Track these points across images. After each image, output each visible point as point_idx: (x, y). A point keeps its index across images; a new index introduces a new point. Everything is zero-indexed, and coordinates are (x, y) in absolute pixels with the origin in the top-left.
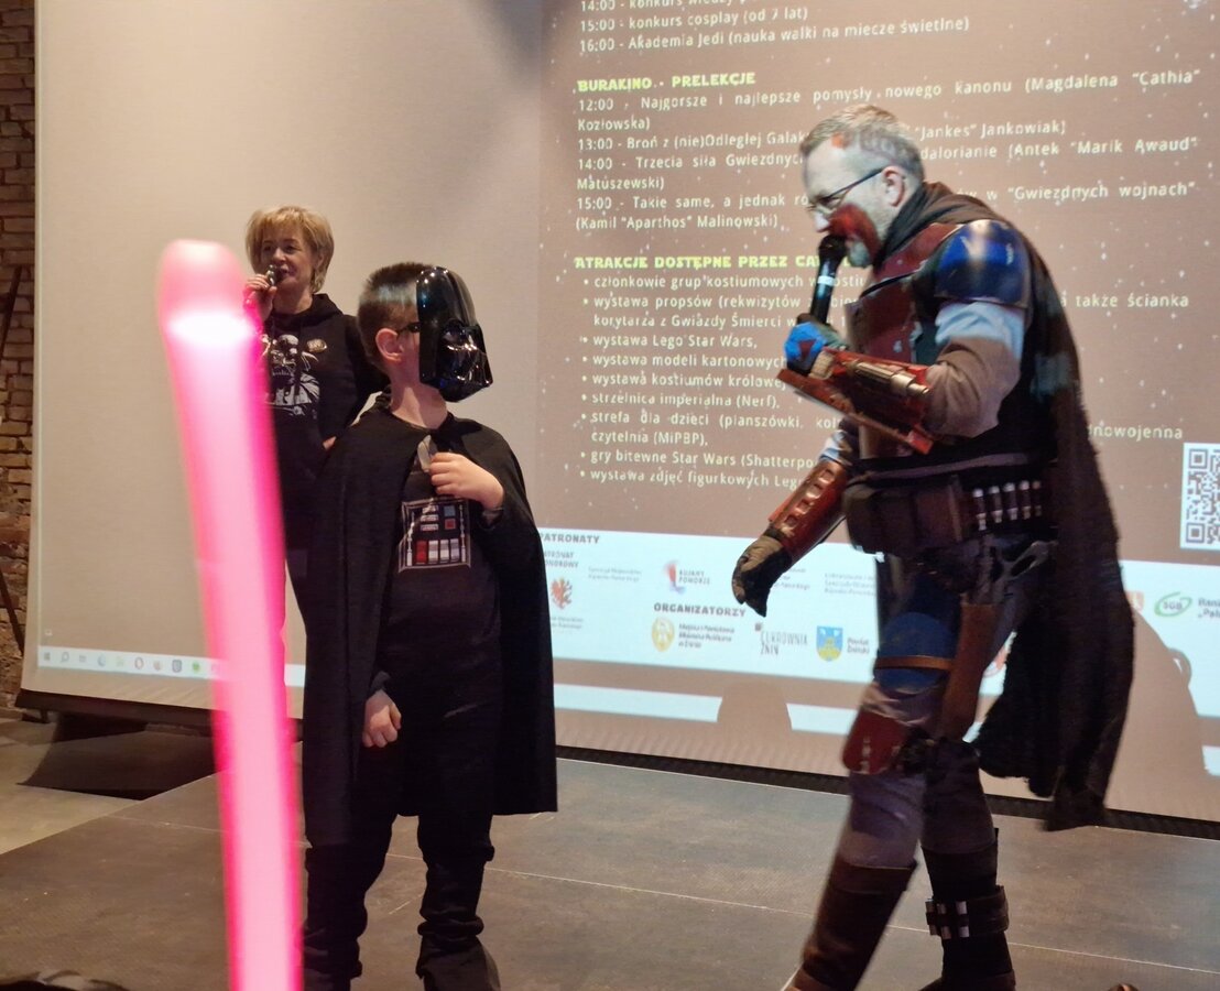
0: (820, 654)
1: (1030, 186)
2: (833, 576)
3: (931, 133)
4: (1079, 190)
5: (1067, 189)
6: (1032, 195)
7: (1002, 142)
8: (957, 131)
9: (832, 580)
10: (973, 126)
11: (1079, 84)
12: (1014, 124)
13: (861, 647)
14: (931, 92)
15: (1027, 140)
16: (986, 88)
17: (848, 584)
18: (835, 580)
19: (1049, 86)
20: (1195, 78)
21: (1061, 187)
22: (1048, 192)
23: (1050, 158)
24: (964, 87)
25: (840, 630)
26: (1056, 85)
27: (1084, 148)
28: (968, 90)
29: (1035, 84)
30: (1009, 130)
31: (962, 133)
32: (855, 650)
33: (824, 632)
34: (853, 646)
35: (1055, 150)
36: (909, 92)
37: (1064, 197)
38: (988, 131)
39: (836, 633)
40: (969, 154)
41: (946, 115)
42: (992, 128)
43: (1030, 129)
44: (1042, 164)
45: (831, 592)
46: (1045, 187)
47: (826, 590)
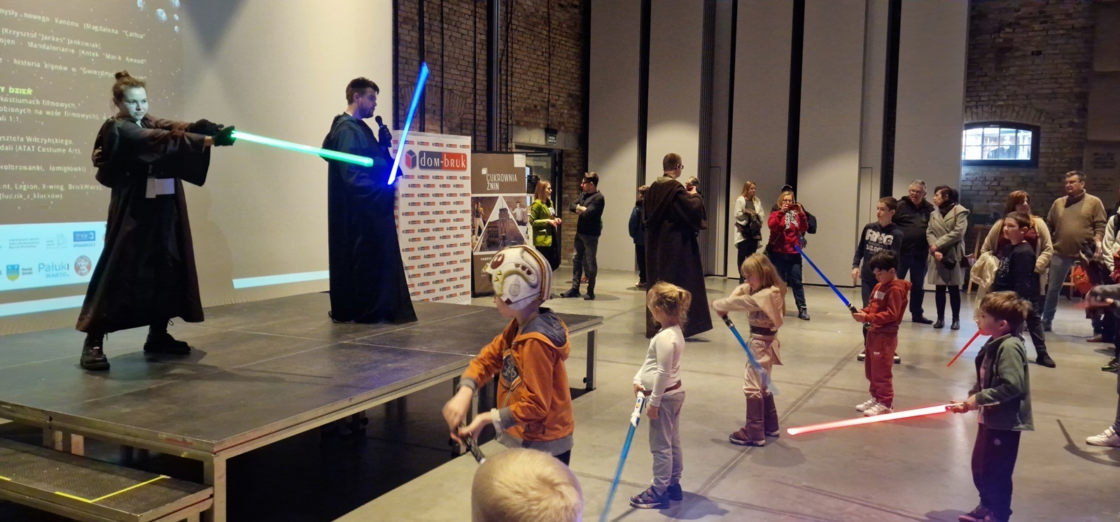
0: (9, 278)
1: (88, 68)
2: (13, 240)
3: (46, 38)
4: (107, 73)
5: (103, 72)
6: (90, 72)
7: (77, 48)
8: (57, 39)
9: (12, 242)
10: (64, 38)
11: (104, 30)
12: (81, 41)
13: (29, 271)
14: (45, 19)
15: (86, 49)
16: (68, 23)
17: (20, 243)
18: (14, 242)
19: (93, 28)
20: (144, 37)
21: (101, 70)
22: (96, 72)
23: (95, 58)
24: (59, 21)
25: (18, 266)
26: (95, 28)
27: (108, 56)
28: (61, 22)
29: (87, 26)
30: (79, 43)
31: (60, 41)
32: (26, 274)
33: (10, 268)
34: (25, 272)
35: (97, 55)
36: (35, 17)
37: (102, 75)
38: (70, 42)
39: (16, 267)
40: (63, 50)
41: (52, 31)
42: (72, 41)
43: (87, 44)
44: (93, 60)
45: (13, 248)
46: (95, 69)
47: (10, 247)
